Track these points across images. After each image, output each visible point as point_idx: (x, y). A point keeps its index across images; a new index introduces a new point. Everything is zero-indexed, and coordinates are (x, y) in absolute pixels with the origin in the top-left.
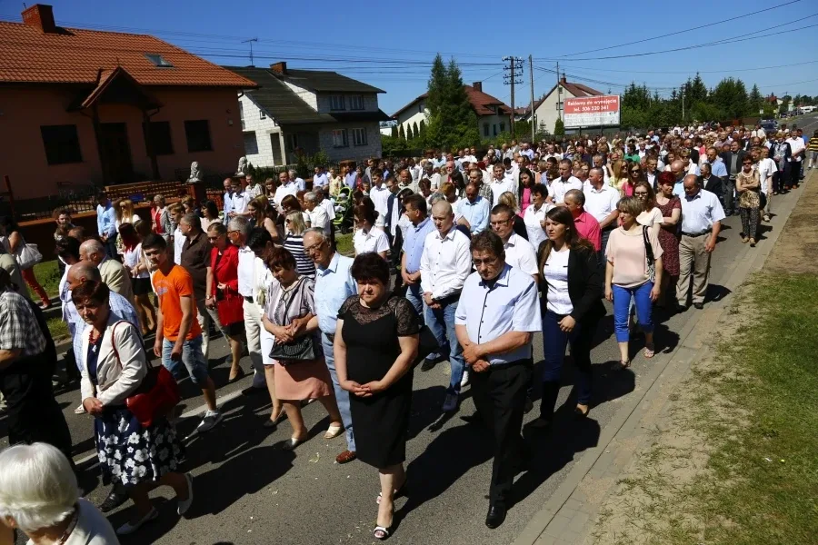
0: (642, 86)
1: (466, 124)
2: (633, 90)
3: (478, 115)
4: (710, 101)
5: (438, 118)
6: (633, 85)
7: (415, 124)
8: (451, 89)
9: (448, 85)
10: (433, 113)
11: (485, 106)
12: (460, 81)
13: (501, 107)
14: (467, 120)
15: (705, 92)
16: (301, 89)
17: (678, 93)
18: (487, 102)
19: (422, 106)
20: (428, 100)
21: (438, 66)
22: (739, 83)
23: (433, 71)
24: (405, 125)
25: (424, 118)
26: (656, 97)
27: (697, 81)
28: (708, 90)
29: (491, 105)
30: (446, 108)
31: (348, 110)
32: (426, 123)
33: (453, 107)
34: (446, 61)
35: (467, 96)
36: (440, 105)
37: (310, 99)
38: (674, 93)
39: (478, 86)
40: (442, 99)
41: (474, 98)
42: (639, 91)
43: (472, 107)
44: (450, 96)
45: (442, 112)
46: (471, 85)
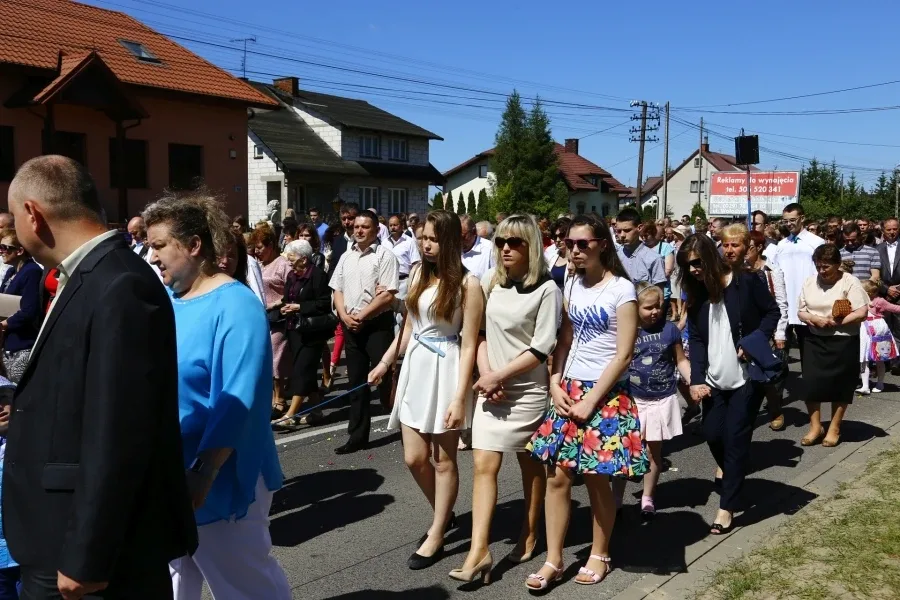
0: (828, 168)
1: (549, 201)
2: (813, 173)
3: (570, 189)
5: (507, 189)
6: (814, 164)
7: (471, 195)
8: (533, 147)
9: (527, 140)
10: (502, 179)
11: (581, 176)
12: (547, 136)
13: (605, 179)
14: (552, 195)
16: (318, 121)
17: (888, 180)
18: (588, 172)
19: (484, 169)
20: (494, 160)
21: (514, 112)
23: (505, 116)
24: (455, 194)
25: (488, 187)
26: (852, 185)
29: (593, 176)
30: (523, 174)
31: (385, 160)
32: (489, 194)
33: (534, 173)
34: (527, 108)
35: (555, 157)
36: (513, 167)
37: (332, 137)
38: (882, 180)
39: (573, 145)
40: (517, 160)
41: (566, 159)
42: (824, 175)
43: (562, 176)
44: (529, 156)
45: (515, 179)
46: (563, 143)
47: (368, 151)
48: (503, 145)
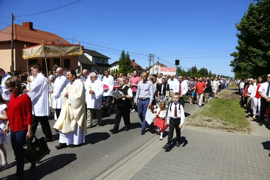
3: (133, 69)
4: (198, 73)
5: (122, 68)
7: (114, 69)
8: (127, 61)
9: (126, 59)
10: (120, 66)
11: (135, 67)
12: (129, 59)
13: (140, 68)
15: (197, 70)
16: (87, 55)
17: (190, 70)
19: (116, 64)
20: (119, 63)
21: (123, 54)
22: (206, 69)
23: (121, 54)
24: (111, 69)
26: (183, 70)
27: (195, 67)
28: (198, 70)
29: (137, 66)
30: (124, 66)
32: (118, 69)
33: (127, 66)
34: (126, 53)
35: (131, 63)
37: (90, 58)
38: (189, 70)
39: (134, 61)
40: (123, 63)
41: (133, 63)
43: (132, 66)
46: (132, 60)
47: (97, 61)
48: (121, 60)
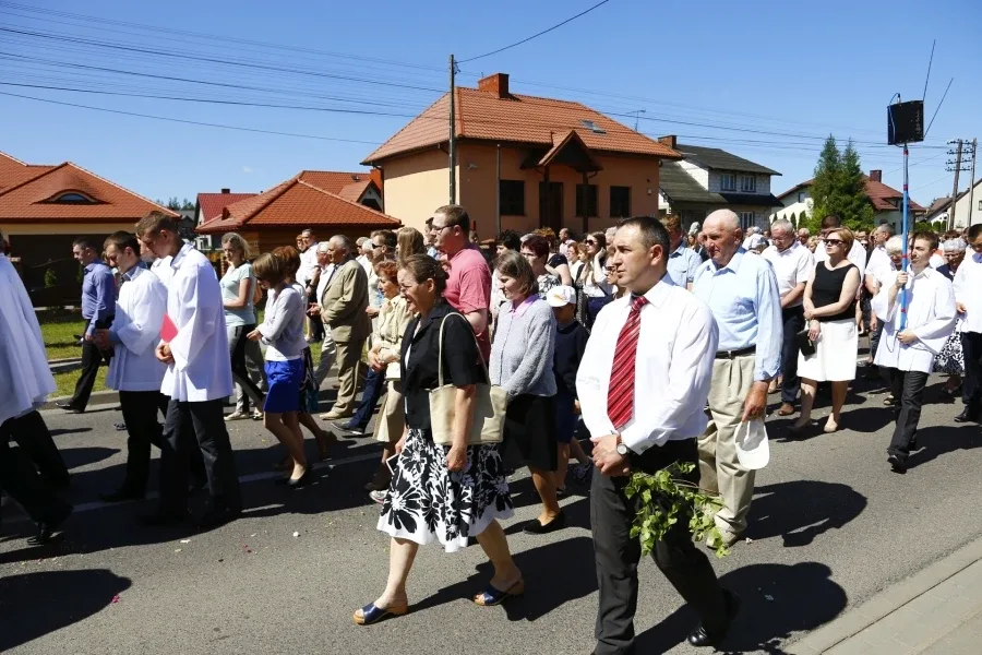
1: (858, 219)
3: (875, 209)
5: (823, 211)
7: (793, 216)
8: (845, 178)
9: (841, 172)
10: (818, 203)
11: (884, 199)
12: (857, 169)
14: (860, 215)
16: (692, 166)
18: (889, 196)
19: (802, 196)
20: (814, 189)
21: (830, 151)
23: (822, 155)
25: (806, 210)
29: (891, 198)
30: (837, 199)
31: (738, 191)
32: (808, 215)
33: (847, 198)
34: (841, 148)
35: (863, 184)
36: (829, 194)
37: (701, 177)
39: (877, 175)
40: (832, 188)
41: (871, 185)
43: (869, 200)
44: (842, 184)
45: (830, 202)
46: (868, 174)
47: (727, 186)
48: (820, 178)
